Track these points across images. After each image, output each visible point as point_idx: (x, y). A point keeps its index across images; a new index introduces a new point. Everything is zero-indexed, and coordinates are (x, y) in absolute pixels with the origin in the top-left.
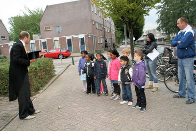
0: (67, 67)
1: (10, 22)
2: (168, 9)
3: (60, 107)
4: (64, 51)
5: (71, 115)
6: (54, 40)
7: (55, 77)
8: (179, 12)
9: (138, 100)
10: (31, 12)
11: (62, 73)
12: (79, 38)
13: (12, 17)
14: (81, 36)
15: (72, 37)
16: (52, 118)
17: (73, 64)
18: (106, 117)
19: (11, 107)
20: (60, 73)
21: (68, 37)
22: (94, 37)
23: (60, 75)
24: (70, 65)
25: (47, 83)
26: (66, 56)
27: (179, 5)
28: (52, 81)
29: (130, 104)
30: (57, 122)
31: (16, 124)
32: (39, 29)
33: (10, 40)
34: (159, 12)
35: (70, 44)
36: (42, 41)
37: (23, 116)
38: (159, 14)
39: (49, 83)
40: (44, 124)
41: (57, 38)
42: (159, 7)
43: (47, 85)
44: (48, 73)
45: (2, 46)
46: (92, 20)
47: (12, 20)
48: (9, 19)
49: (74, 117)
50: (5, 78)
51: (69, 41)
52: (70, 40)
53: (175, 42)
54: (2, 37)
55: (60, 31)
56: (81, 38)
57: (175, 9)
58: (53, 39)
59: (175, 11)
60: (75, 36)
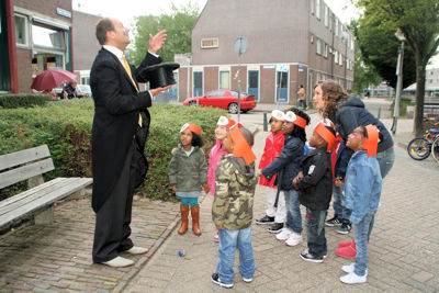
6: (220, 69)
10: (174, 8)
12: (278, 70)
14: (284, 67)
15: (261, 67)
17: (266, 129)
21: (252, 67)
22: (311, 71)
24: (257, 131)
26: (244, 109)
32: (190, 44)
36: (194, 70)
41: (228, 67)
46: (310, 34)
47: (134, 22)
51: (254, 75)
52: (256, 73)
56: (282, 70)
58: (217, 68)
60: (266, 66)
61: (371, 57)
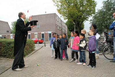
0: (42, 47)
1: (12, 25)
2: (96, 21)
3: (38, 64)
4: (40, 39)
5: (46, 69)
7: (35, 51)
8: (102, 23)
9: (90, 62)
11: (39, 49)
12: (49, 33)
13: (13, 22)
16: (33, 70)
17: (45, 46)
18: (70, 71)
19: (7, 63)
20: (38, 49)
21: (42, 33)
23: (37, 50)
24: (43, 47)
25: (30, 53)
26: (40, 43)
27: (102, 19)
28: (33, 52)
29: (84, 64)
30: (37, 73)
31: (9, 73)
33: (11, 33)
34: (91, 23)
35: (43, 37)
37: (14, 68)
38: (91, 24)
39: (31, 53)
40: (28, 73)
41: (37, 33)
42: (91, 20)
43: (30, 54)
44: (31, 47)
45: (7, 36)
46: (56, 25)
47: (13, 23)
48: (12, 23)
49: (48, 70)
50: (5, 46)
51: (43, 35)
53: (112, 26)
54: (7, 31)
55: (39, 28)
57: (100, 21)
58: (34, 33)
59: (100, 22)
60: (46, 32)
61: (70, 29)
